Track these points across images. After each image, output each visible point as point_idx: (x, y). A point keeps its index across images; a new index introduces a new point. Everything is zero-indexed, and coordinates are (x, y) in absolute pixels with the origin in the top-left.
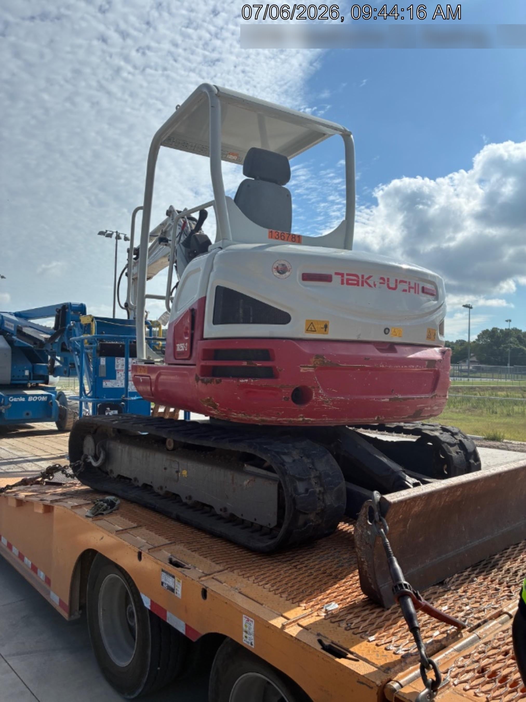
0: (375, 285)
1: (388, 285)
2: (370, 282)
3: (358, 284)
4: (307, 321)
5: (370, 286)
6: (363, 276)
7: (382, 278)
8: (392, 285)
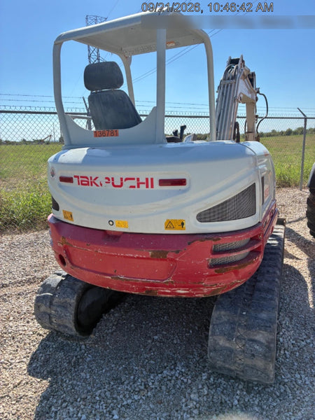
1: (113, 184)
2: (97, 182)
3: (88, 184)
4: (63, 211)
5: (97, 186)
6: (91, 178)
7: (107, 178)
8: (118, 184)
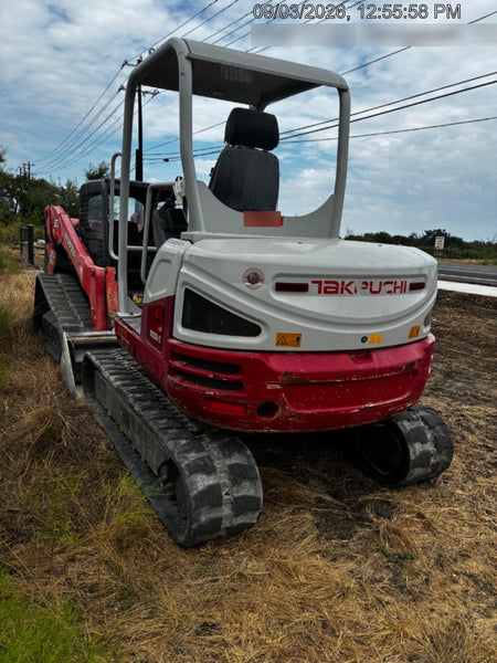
0: (356, 291)
1: (371, 289)
2: (351, 288)
3: (337, 292)
4: (278, 334)
5: (350, 293)
6: (343, 283)
7: (365, 283)
8: (375, 288)
